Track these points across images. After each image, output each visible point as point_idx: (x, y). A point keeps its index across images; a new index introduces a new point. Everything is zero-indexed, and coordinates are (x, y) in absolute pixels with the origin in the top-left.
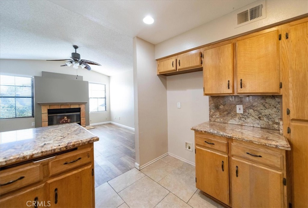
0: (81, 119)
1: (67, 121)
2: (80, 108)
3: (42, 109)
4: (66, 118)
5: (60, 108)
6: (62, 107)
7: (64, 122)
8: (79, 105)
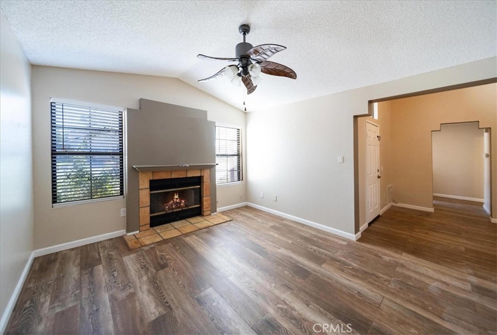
0: (203, 199)
1: (180, 203)
2: (202, 177)
3: (140, 181)
4: (176, 197)
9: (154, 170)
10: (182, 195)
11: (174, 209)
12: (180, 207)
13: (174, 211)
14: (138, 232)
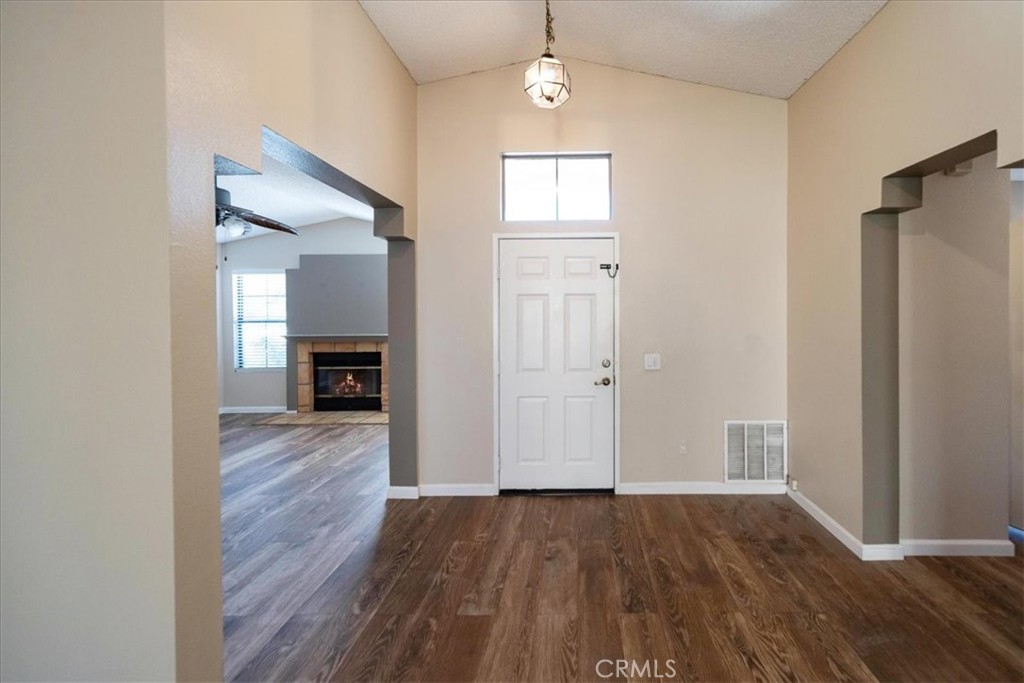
0: (383, 386)
1: (355, 387)
2: (378, 355)
3: (299, 353)
4: (350, 378)
5: (333, 351)
6: (339, 349)
7: (347, 390)
8: (377, 343)
9: (314, 341)
10: (357, 375)
11: (347, 394)
12: (355, 393)
13: (346, 396)
14: (295, 412)
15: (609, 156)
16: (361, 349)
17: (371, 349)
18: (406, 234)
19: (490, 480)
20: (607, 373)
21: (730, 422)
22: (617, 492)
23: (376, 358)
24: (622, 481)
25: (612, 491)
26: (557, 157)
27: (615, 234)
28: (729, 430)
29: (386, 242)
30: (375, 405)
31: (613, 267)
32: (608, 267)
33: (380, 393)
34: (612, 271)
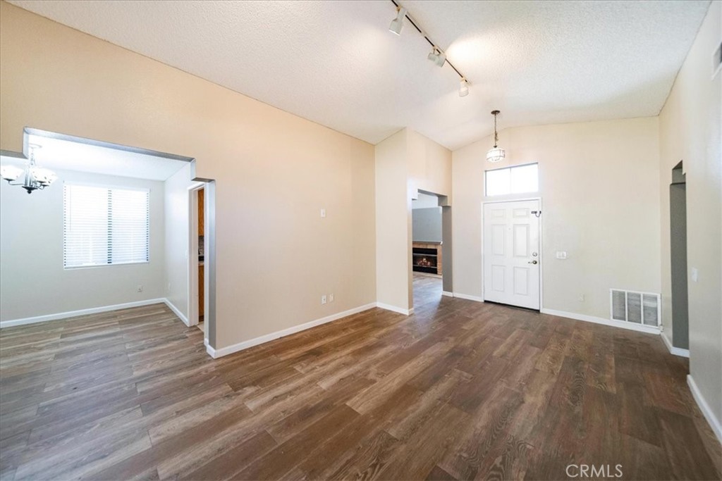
0: (438, 264)
1: (427, 263)
4: (424, 259)
5: (419, 247)
6: (421, 247)
7: (424, 264)
8: (436, 246)
9: (414, 243)
10: (427, 258)
12: (427, 265)
13: (424, 266)
15: (537, 163)
16: (429, 247)
17: (433, 247)
18: (448, 205)
19: (480, 295)
20: (536, 259)
21: (614, 289)
22: (541, 312)
23: (435, 251)
24: (543, 307)
25: (538, 311)
26: (510, 168)
27: (539, 198)
28: (613, 293)
29: (437, 198)
30: (435, 271)
31: (538, 212)
32: (536, 212)
33: (436, 266)
34: (538, 214)
